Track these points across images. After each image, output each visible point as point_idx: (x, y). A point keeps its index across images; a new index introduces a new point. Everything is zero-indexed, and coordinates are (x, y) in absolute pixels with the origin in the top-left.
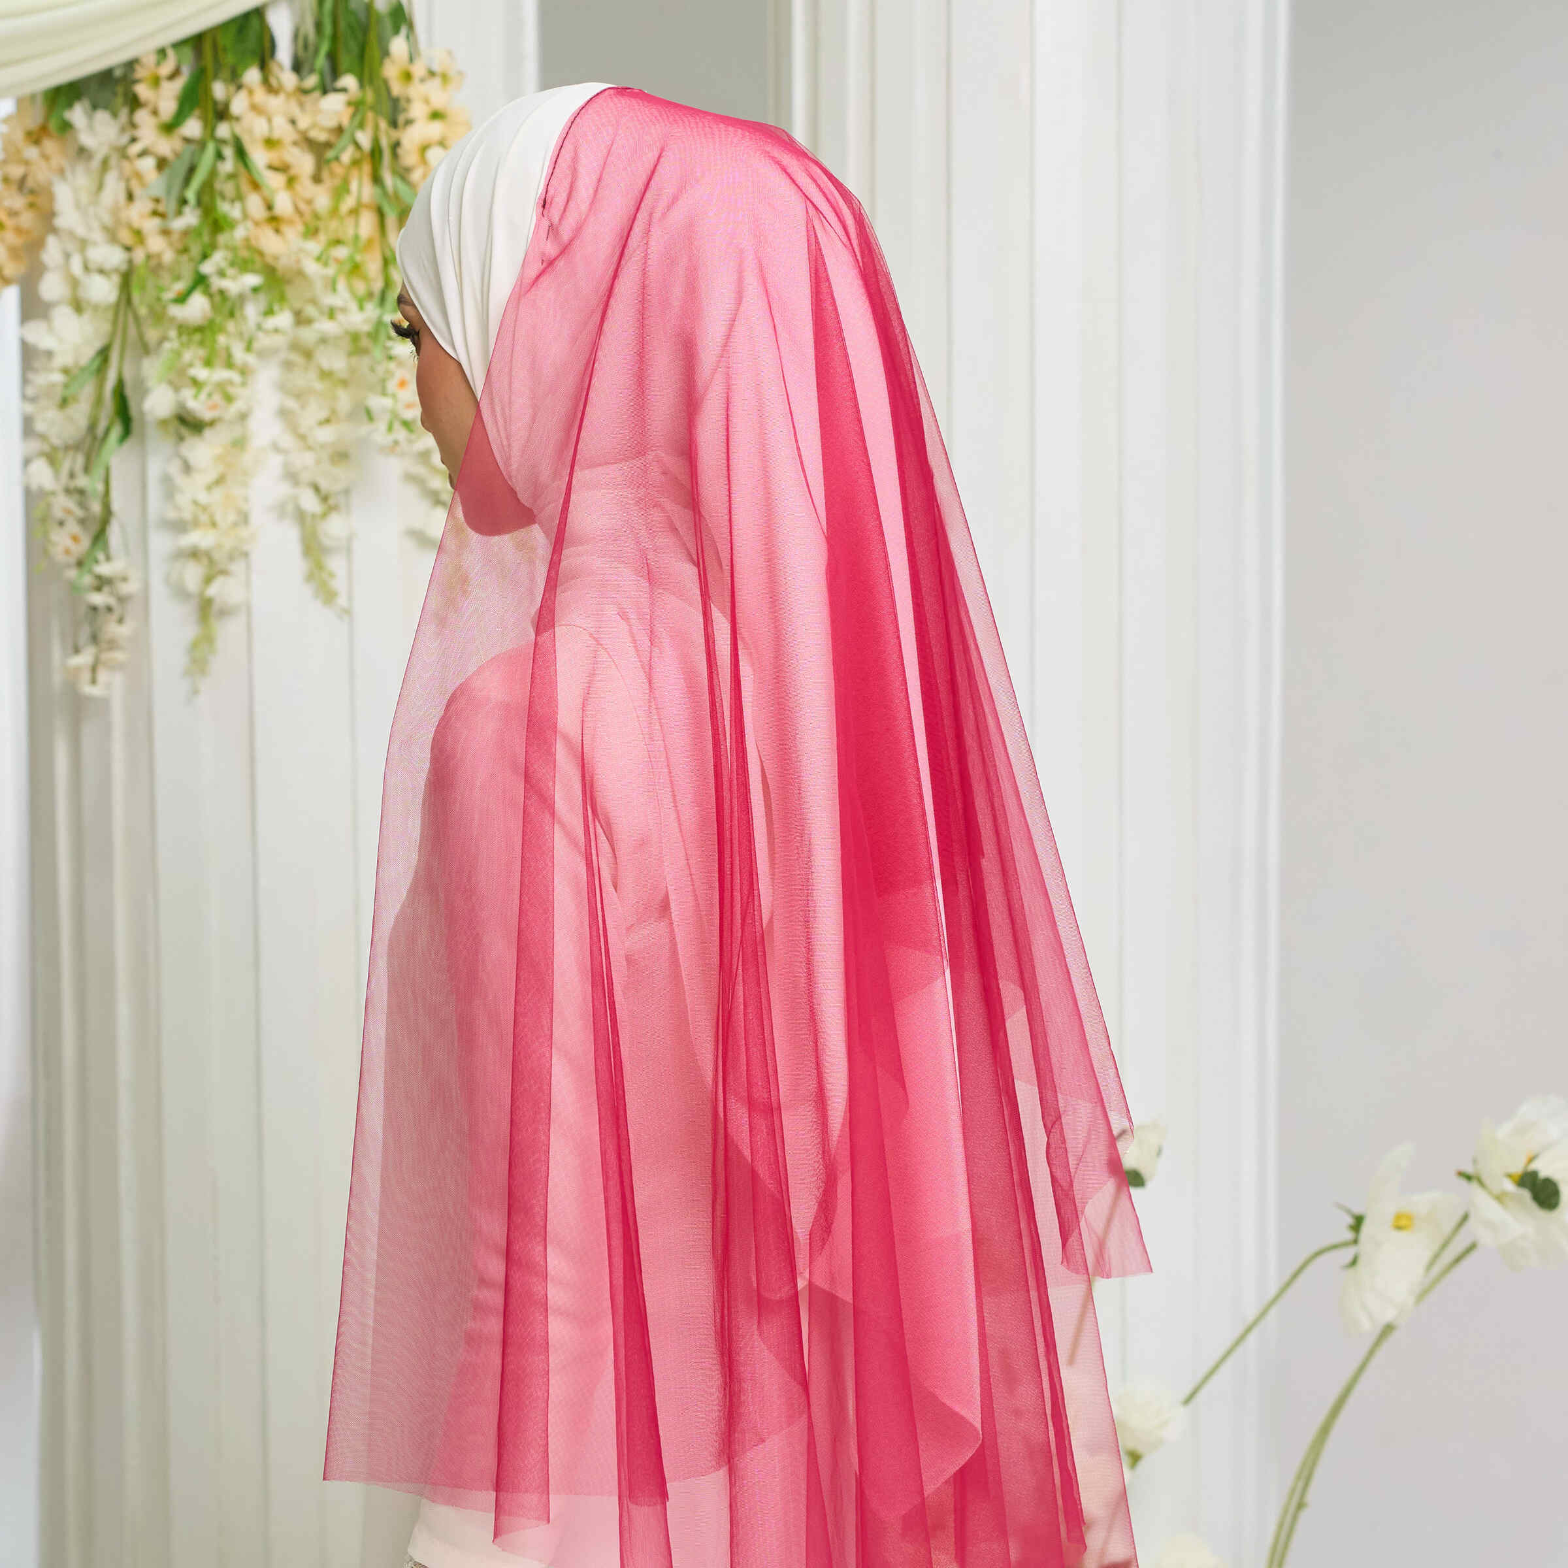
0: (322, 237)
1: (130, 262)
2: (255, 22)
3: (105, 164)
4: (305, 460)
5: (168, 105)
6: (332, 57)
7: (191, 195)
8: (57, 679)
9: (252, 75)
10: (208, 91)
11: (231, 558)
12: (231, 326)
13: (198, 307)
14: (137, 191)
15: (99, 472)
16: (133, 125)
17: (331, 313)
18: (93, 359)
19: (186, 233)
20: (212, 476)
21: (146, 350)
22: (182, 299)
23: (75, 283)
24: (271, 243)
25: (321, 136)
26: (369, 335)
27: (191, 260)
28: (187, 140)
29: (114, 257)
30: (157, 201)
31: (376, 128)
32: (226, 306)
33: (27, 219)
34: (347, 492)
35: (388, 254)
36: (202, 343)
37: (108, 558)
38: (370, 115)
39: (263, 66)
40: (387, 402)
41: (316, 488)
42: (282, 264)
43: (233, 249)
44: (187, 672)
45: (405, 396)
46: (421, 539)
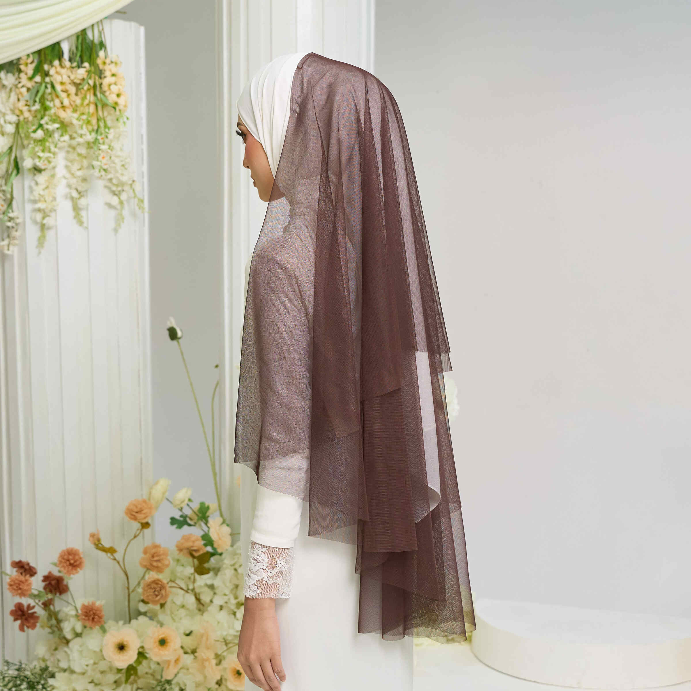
0: (78, 113)
1: (19, 120)
2: (57, 46)
3: (11, 90)
4: (73, 181)
5: (30, 72)
6: (81, 57)
7: (37, 99)
9: (56, 63)
10: (42, 67)
11: (51, 211)
12: (50, 140)
13: (40, 134)
14: (21, 98)
15: (9, 185)
16: (19, 78)
17: (81, 136)
18: (8, 150)
19: (36, 111)
20: (45, 186)
21: (23, 147)
22: (35, 131)
23: (2, 127)
24: (62, 114)
25: (78, 81)
26: (93, 142)
27: (38, 119)
28: (36, 83)
29: (14, 119)
30: (27, 101)
31: (95, 79)
32: (49, 134)
34: (86, 191)
35: (99, 118)
36: (41, 145)
37: (13, 211)
38: (93, 75)
39: (60, 60)
40: (99, 163)
41: (77, 190)
42: (67, 120)
43: (50, 116)
44: (37, 247)
45: (104, 161)
46: (110, 206)
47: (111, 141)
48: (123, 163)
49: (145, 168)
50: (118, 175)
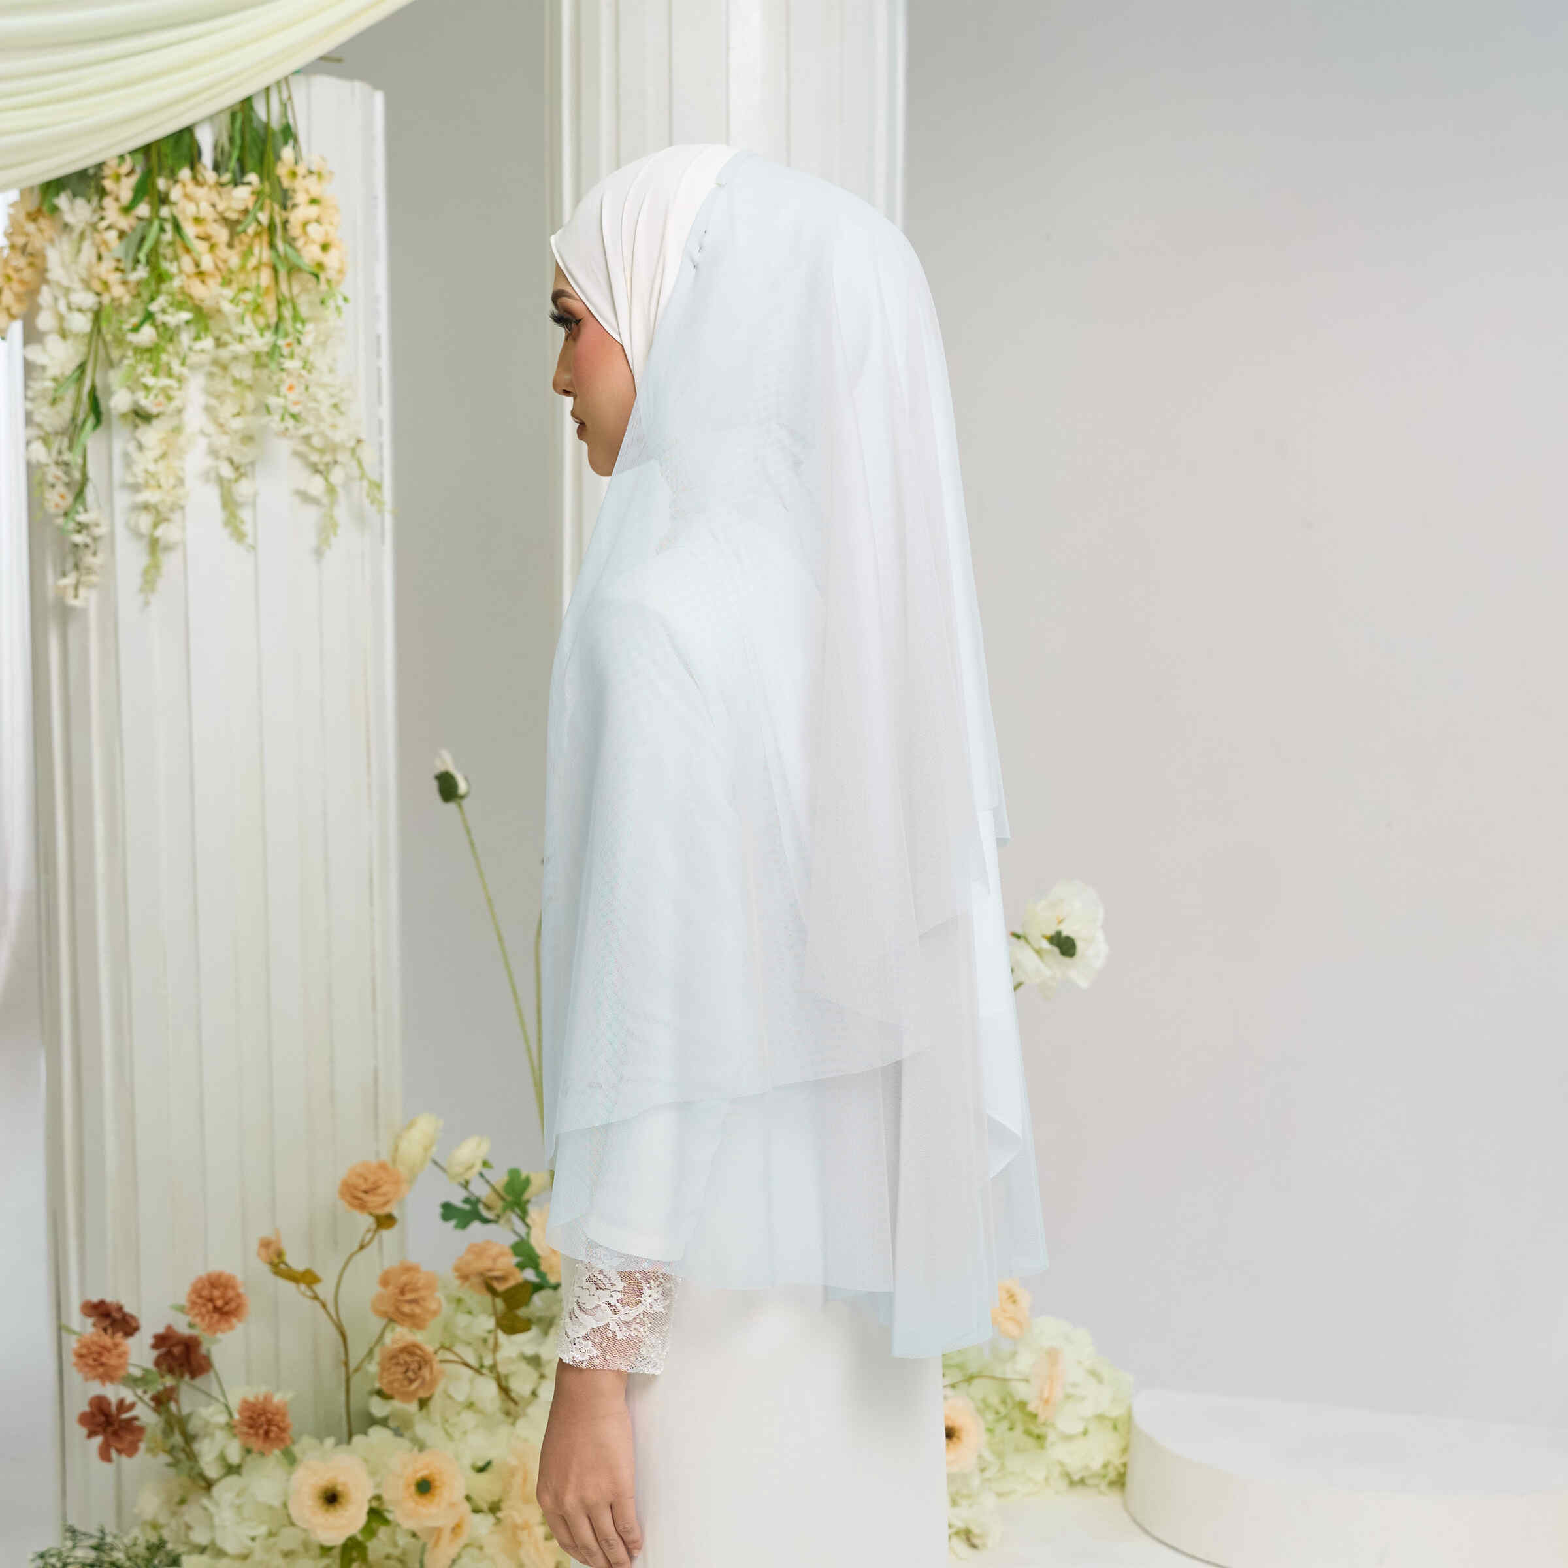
0: (235, 286)
1: (100, 303)
2: (186, 137)
3: (82, 236)
5: (126, 195)
6: (241, 161)
7: (142, 257)
8: (51, 595)
9: (185, 173)
10: (154, 185)
11: (172, 510)
12: (170, 348)
13: (147, 334)
14: (105, 254)
15: (78, 450)
16: (102, 208)
17: (241, 339)
18: (76, 370)
19: (139, 283)
20: (157, 452)
21: (111, 364)
22: (136, 329)
23: (61, 318)
24: (198, 290)
25: (233, 216)
26: (268, 354)
27: (143, 302)
28: (140, 219)
29: (89, 300)
30: (119, 260)
31: (272, 210)
32: (168, 334)
33: (28, 274)
34: (252, 464)
35: (281, 298)
36: (150, 360)
37: (86, 510)
38: (267, 201)
39: (193, 167)
40: (280, 401)
41: (231, 462)
42: (208, 304)
43: (172, 294)
44: (141, 590)
45: (292, 396)
46: (305, 497)
47: (309, 351)
48: (333, 401)
49: (385, 412)
50: (323, 426)
